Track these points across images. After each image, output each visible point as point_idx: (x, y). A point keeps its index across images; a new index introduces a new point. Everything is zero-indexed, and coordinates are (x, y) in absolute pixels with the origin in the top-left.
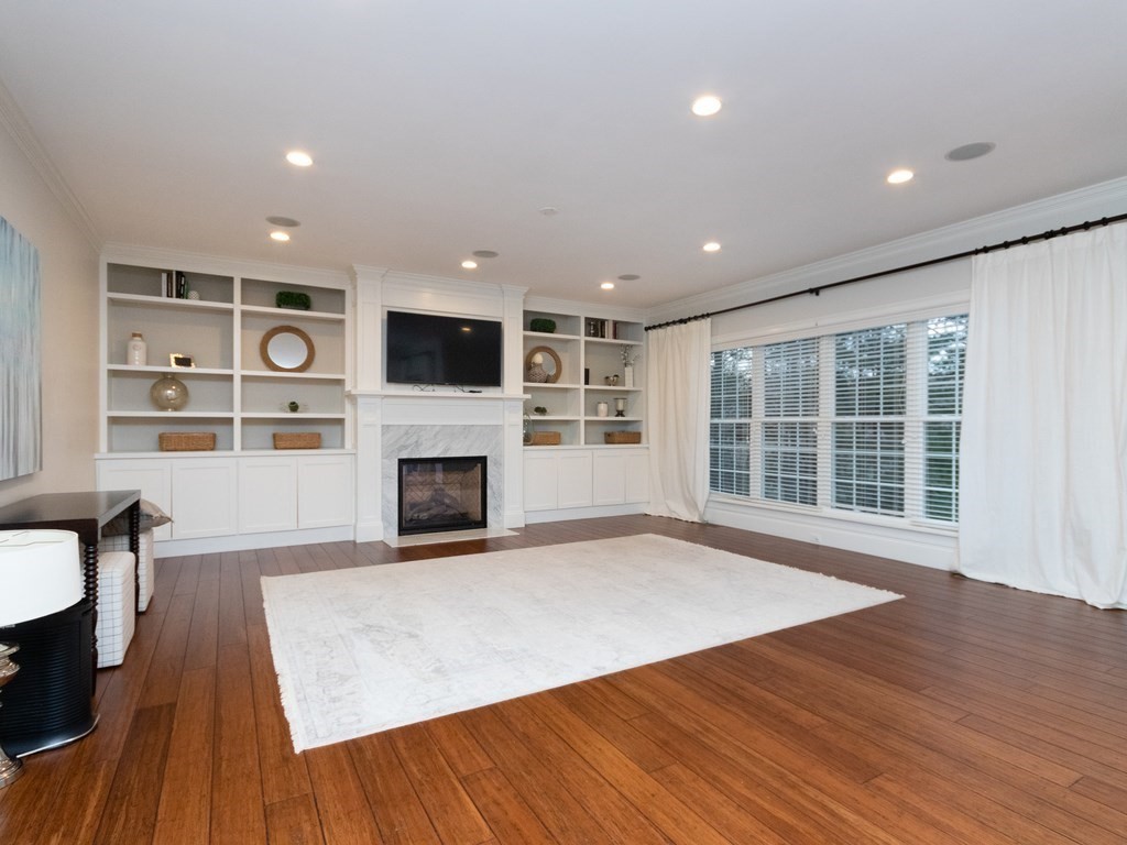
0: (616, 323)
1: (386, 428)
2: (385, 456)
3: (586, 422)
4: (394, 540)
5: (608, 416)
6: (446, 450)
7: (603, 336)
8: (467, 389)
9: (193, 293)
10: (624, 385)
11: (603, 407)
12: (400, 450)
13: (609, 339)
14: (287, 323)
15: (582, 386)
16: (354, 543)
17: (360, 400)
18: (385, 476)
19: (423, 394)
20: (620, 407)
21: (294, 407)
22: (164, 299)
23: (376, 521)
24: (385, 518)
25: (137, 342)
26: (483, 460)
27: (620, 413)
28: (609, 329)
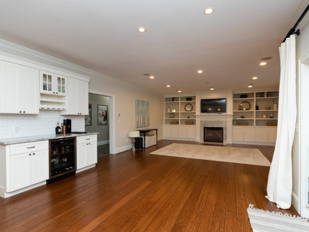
0: (268, 93)
1: (201, 121)
2: (201, 126)
3: (256, 120)
4: (203, 142)
5: (266, 118)
6: (214, 126)
7: (264, 97)
8: (218, 113)
9: (175, 100)
10: (273, 110)
11: (265, 116)
12: (204, 125)
13: (266, 97)
14: (188, 103)
15: (255, 111)
16: (195, 141)
17: (196, 116)
18: (201, 130)
19: (209, 114)
20: (272, 115)
21: (189, 117)
22: (171, 102)
23: (199, 138)
24: (201, 138)
25: (169, 109)
26: (222, 128)
27: (272, 117)
28: (266, 95)
